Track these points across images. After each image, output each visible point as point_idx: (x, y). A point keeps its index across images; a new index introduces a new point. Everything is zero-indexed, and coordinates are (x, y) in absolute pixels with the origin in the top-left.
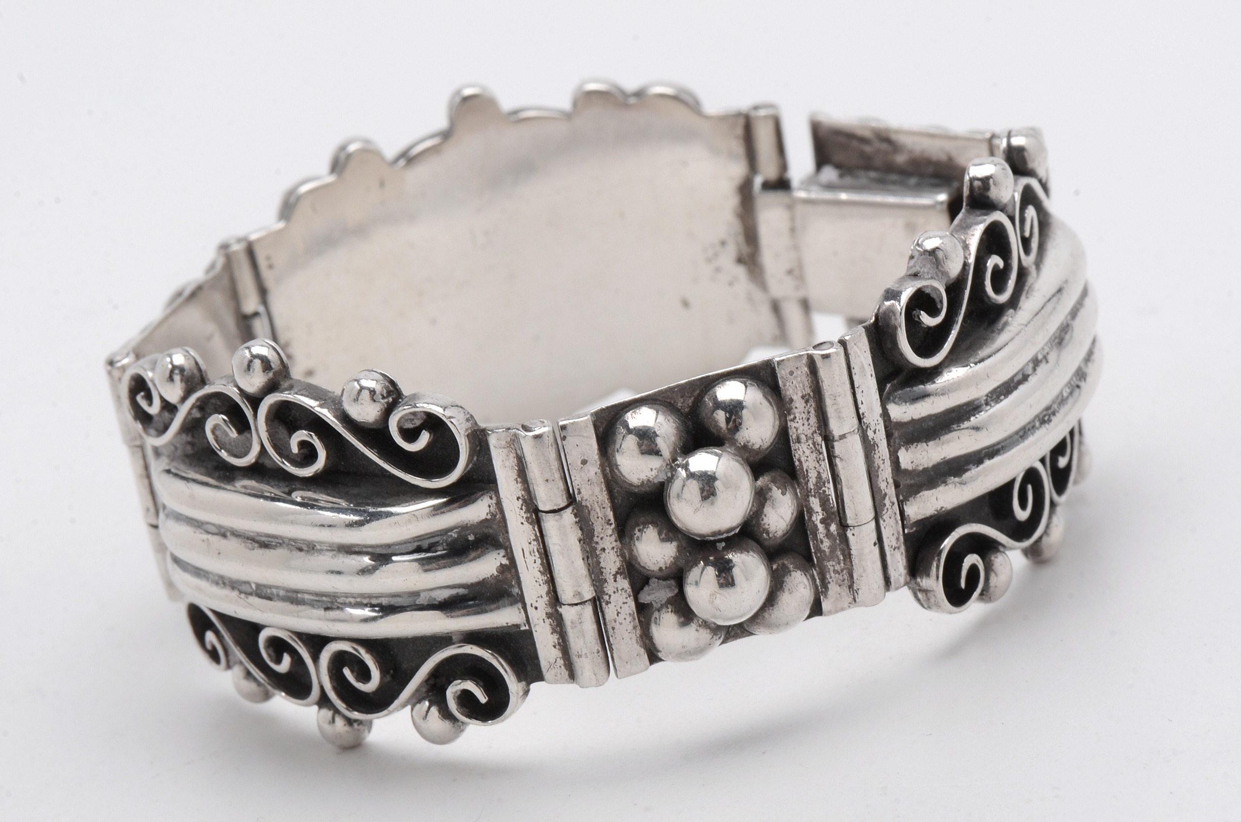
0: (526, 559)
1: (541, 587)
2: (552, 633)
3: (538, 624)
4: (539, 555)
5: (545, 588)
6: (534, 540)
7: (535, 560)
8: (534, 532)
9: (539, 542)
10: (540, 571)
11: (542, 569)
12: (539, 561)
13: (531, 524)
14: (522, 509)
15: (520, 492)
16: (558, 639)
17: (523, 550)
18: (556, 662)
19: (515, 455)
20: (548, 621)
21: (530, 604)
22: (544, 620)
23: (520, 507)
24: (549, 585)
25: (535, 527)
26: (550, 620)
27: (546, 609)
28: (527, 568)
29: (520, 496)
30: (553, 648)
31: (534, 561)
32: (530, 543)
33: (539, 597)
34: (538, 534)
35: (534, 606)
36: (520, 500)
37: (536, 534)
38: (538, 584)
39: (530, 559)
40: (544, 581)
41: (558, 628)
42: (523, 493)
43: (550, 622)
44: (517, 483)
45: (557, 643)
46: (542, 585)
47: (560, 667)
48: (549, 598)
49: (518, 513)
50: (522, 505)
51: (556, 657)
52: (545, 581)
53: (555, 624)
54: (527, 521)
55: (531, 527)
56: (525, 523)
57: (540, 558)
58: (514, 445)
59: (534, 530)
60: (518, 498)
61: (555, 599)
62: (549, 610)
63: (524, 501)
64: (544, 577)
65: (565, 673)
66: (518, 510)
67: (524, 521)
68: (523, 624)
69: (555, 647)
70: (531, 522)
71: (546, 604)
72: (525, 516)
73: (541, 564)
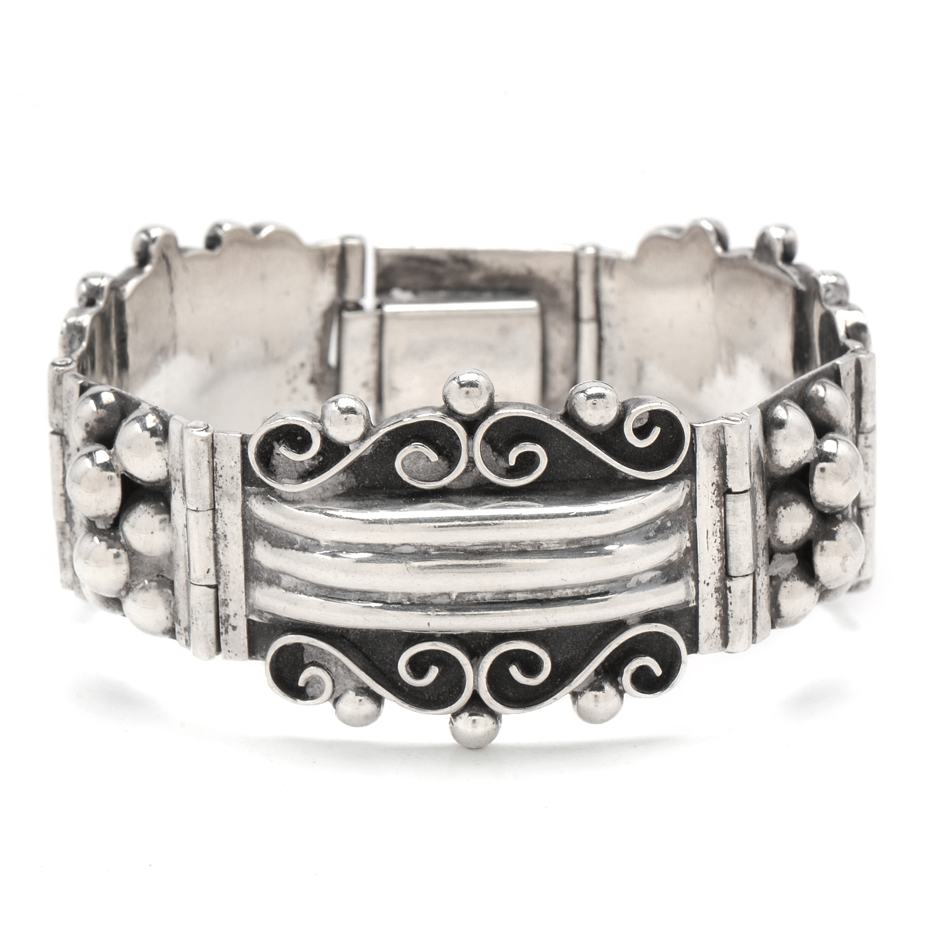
0: (708, 540)
1: (716, 564)
2: (716, 606)
3: (707, 599)
4: (720, 534)
5: (719, 564)
6: (718, 521)
7: (716, 540)
8: (720, 514)
9: (722, 522)
10: (718, 550)
11: (720, 548)
12: (719, 540)
13: (718, 506)
14: (714, 494)
15: (716, 478)
16: (720, 611)
17: (707, 531)
18: (714, 632)
19: (718, 444)
20: (715, 595)
21: (703, 581)
22: (712, 594)
23: (713, 492)
24: (723, 561)
25: (721, 509)
26: (717, 594)
27: (716, 584)
28: (708, 548)
29: (715, 481)
30: (714, 619)
31: (714, 541)
32: (714, 525)
33: (712, 574)
34: (723, 516)
35: (706, 582)
36: (714, 485)
37: (721, 515)
38: (714, 561)
39: (712, 539)
40: (719, 558)
41: (722, 601)
42: (718, 478)
43: (717, 596)
44: (715, 470)
45: (718, 614)
46: (717, 562)
47: (717, 637)
48: (721, 574)
49: (710, 497)
50: (715, 490)
51: (714, 628)
52: (721, 558)
53: (720, 597)
54: (716, 505)
55: (718, 509)
56: (715, 506)
57: (720, 537)
58: (719, 435)
59: (721, 512)
60: (713, 484)
61: (726, 574)
62: (718, 585)
63: (718, 486)
64: (721, 554)
65: (720, 641)
66: (711, 495)
67: (713, 504)
68: (692, 601)
69: (716, 618)
70: (720, 505)
71: (717, 580)
72: (715, 500)
73: (720, 543)
